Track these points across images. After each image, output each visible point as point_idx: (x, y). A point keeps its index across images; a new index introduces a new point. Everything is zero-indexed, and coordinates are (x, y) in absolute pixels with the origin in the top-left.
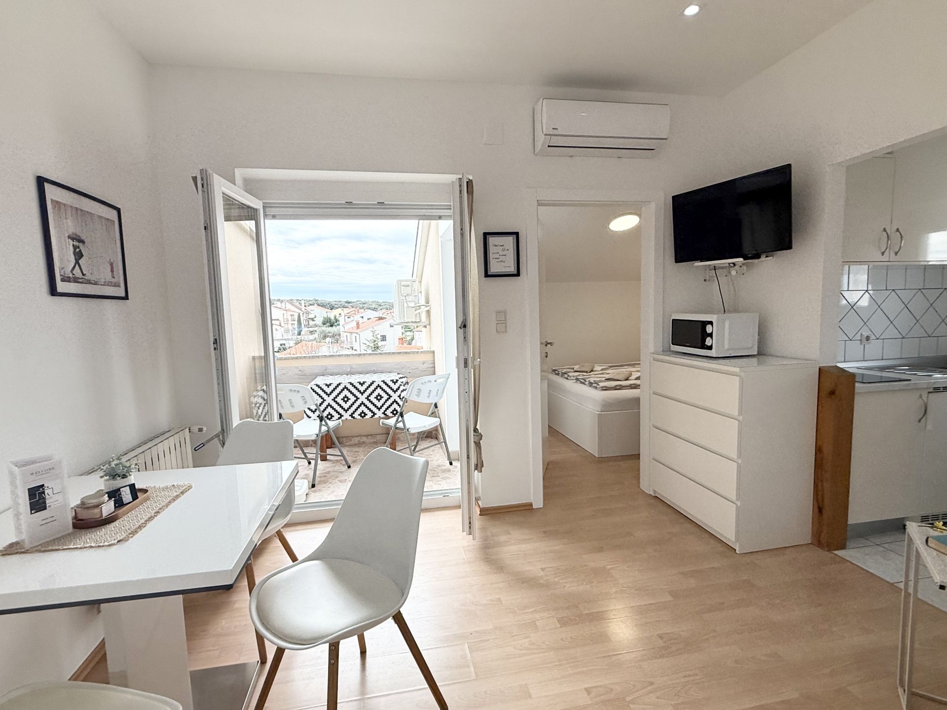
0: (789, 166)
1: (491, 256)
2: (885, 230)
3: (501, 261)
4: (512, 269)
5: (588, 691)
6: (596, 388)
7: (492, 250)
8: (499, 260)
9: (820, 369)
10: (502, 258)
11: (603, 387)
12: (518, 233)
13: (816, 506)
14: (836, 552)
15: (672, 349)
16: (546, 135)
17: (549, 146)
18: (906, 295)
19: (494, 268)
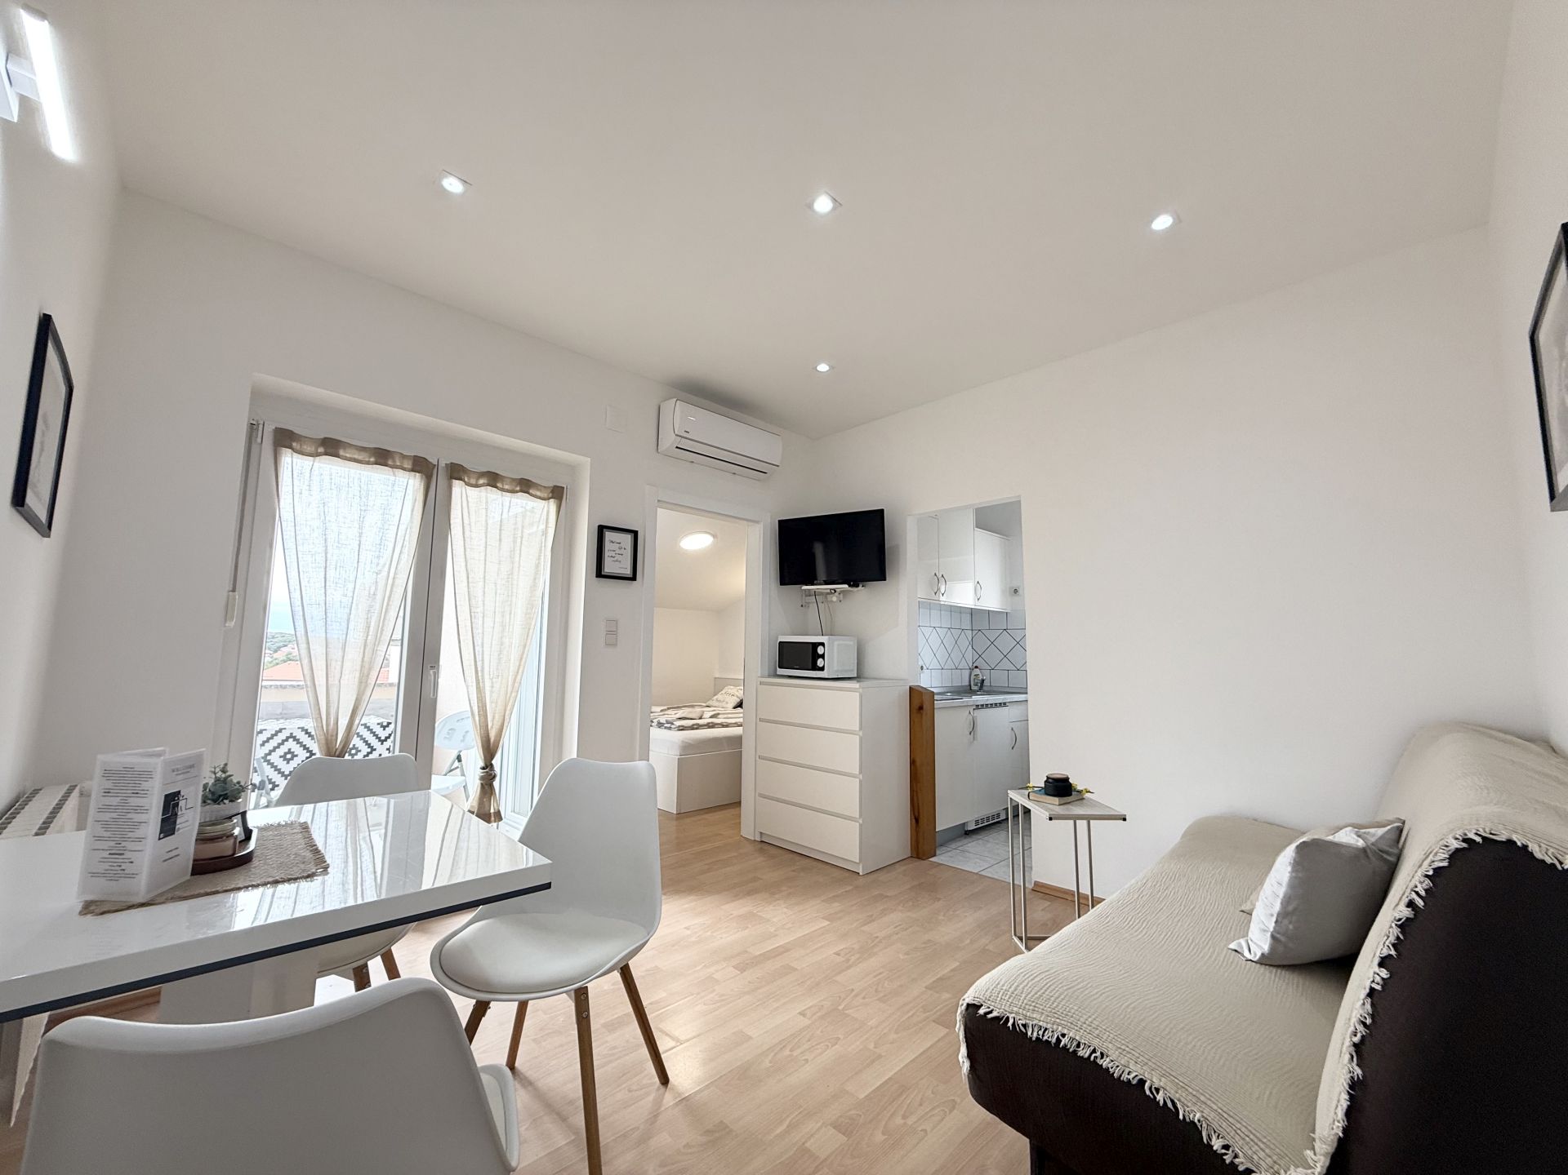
0: (882, 511)
1: (607, 554)
2: (935, 574)
3: (617, 561)
4: (628, 572)
5: (802, 1014)
6: (670, 728)
7: (607, 546)
8: (615, 559)
9: (910, 688)
10: (618, 557)
11: (679, 726)
12: (637, 532)
13: (913, 817)
14: (931, 859)
15: (778, 673)
16: (676, 435)
17: (677, 447)
18: (942, 632)
19: (608, 568)
